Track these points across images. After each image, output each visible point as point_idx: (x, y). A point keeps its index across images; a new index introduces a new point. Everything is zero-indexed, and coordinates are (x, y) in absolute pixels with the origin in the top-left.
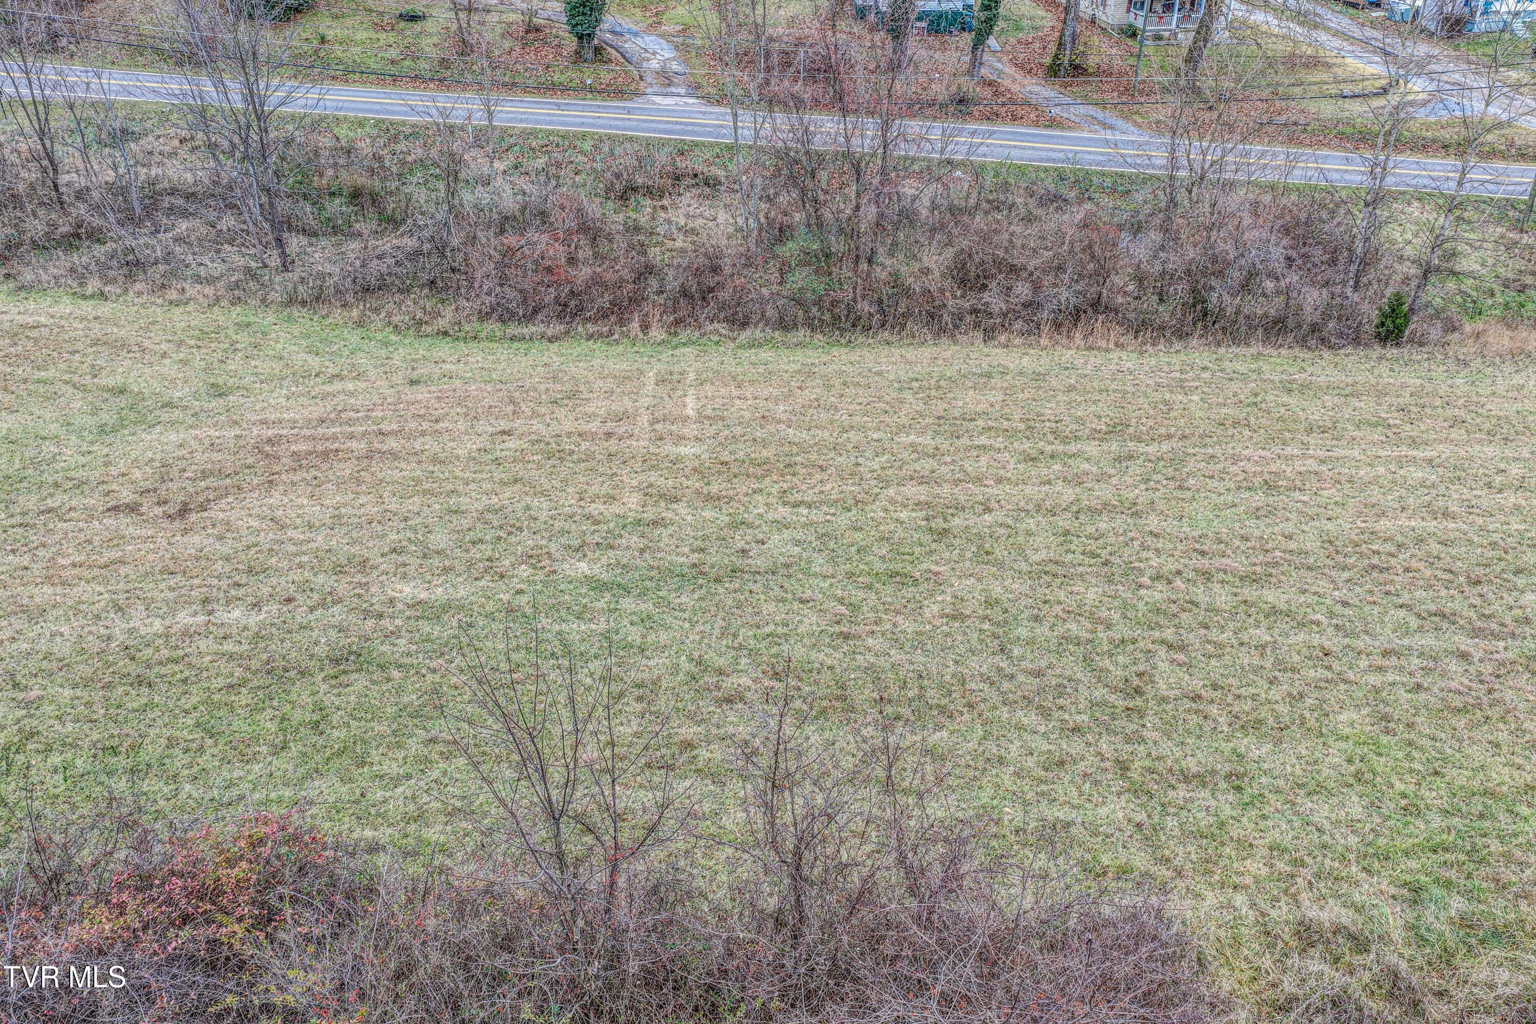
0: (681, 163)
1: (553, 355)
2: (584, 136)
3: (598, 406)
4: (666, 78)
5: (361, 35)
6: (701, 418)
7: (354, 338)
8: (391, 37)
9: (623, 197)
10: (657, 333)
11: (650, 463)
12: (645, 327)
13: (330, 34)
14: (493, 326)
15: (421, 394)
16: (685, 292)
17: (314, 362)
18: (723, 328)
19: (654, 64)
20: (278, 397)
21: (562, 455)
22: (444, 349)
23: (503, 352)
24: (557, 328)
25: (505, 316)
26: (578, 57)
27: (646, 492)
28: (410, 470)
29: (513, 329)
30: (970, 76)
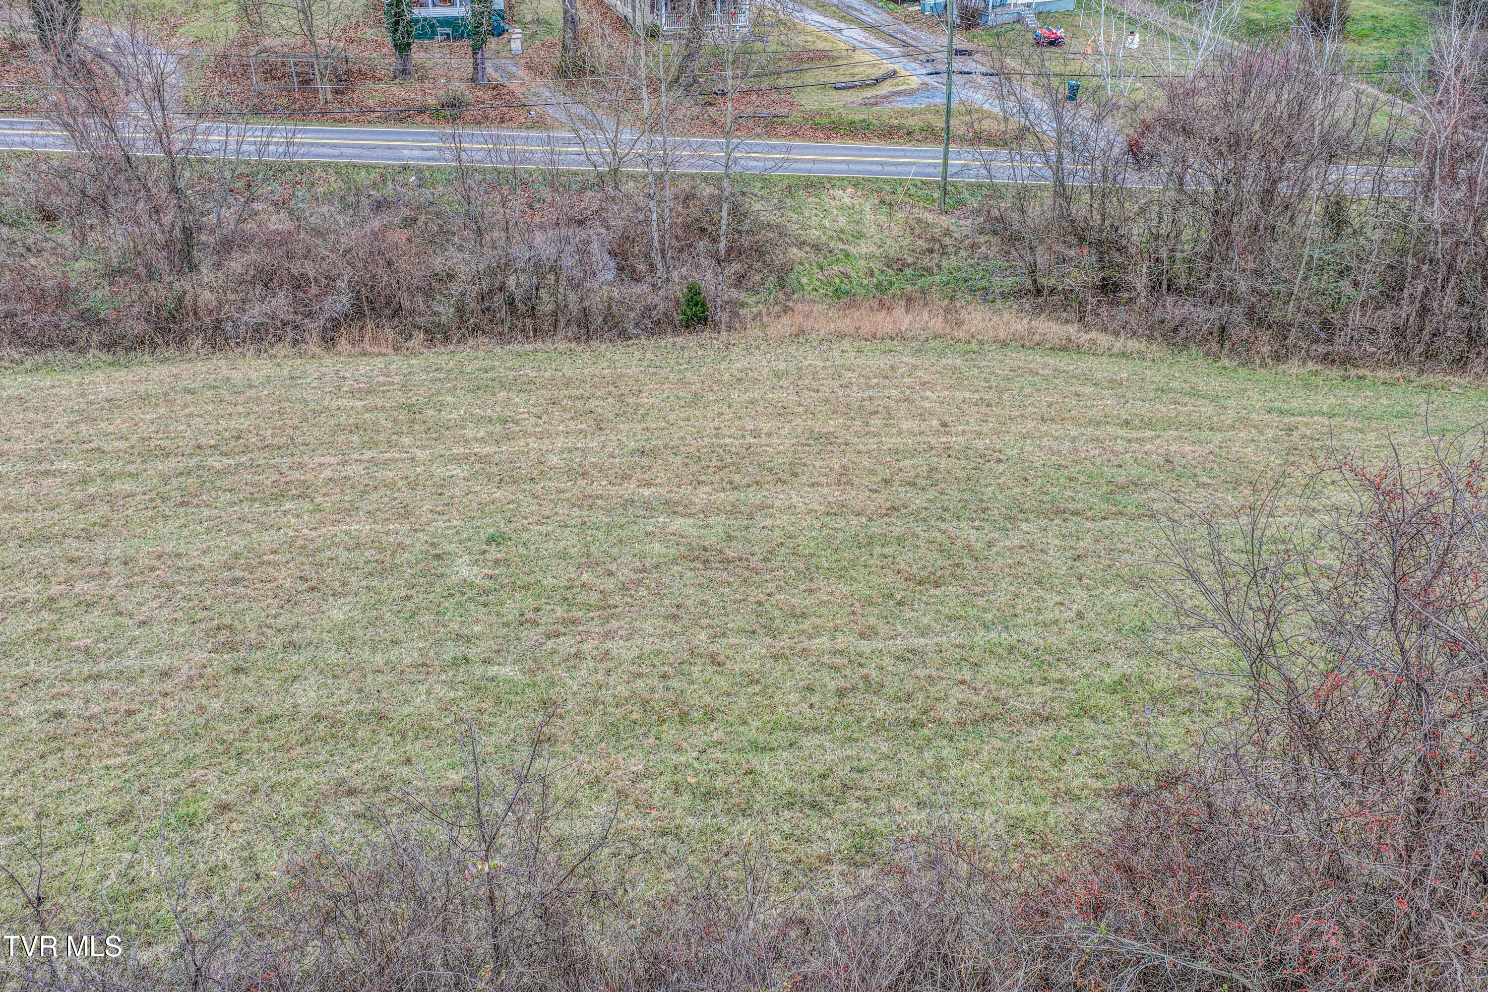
30: (473, 80)
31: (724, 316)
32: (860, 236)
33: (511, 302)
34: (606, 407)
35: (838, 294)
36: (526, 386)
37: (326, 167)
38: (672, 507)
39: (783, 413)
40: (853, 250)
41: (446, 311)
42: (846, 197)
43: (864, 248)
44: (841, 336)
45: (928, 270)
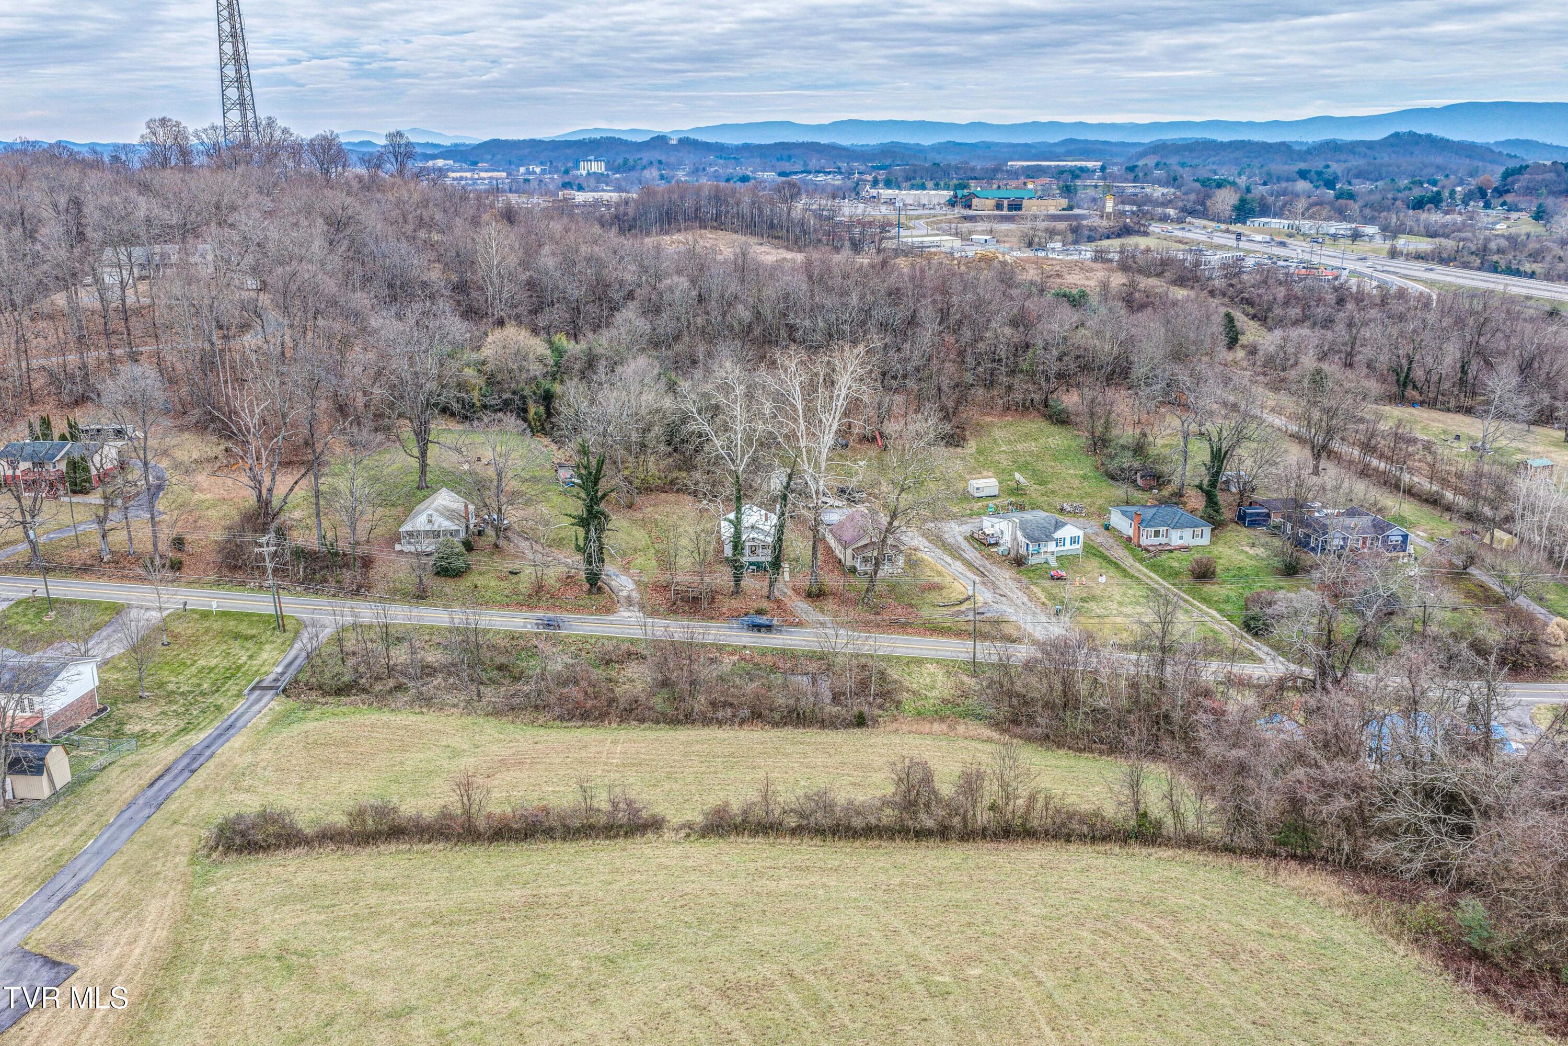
0: (632, 648)
1: (578, 733)
2: (591, 636)
3: (593, 750)
4: (630, 602)
5: (493, 583)
6: (621, 753)
7: (511, 727)
8: (503, 584)
9: (607, 663)
10: (614, 725)
11: (605, 764)
12: (610, 723)
13: (479, 583)
14: (558, 723)
15: (539, 746)
16: (625, 709)
17: (501, 736)
18: (636, 723)
19: (625, 593)
20: (495, 748)
21: (582, 762)
22: (542, 731)
23: (562, 732)
24: (579, 723)
25: (561, 718)
26: (590, 592)
27: (603, 770)
28: (544, 766)
29: (565, 724)
30: (768, 597)
31: (870, 723)
32: (933, 688)
33: (798, 714)
34: (832, 751)
35: (919, 714)
36: (808, 744)
37: (712, 644)
38: (848, 775)
39: (881, 756)
40: (929, 694)
41: (777, 716)
42: (931, 668)
43: (935, 693)
44: (910, 732)
45: (958, 705)
